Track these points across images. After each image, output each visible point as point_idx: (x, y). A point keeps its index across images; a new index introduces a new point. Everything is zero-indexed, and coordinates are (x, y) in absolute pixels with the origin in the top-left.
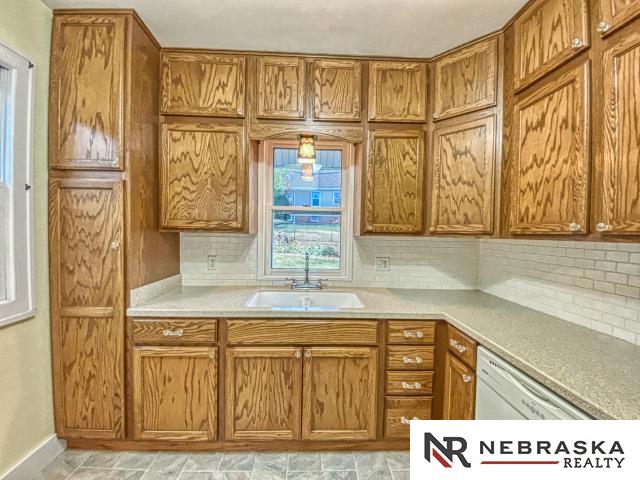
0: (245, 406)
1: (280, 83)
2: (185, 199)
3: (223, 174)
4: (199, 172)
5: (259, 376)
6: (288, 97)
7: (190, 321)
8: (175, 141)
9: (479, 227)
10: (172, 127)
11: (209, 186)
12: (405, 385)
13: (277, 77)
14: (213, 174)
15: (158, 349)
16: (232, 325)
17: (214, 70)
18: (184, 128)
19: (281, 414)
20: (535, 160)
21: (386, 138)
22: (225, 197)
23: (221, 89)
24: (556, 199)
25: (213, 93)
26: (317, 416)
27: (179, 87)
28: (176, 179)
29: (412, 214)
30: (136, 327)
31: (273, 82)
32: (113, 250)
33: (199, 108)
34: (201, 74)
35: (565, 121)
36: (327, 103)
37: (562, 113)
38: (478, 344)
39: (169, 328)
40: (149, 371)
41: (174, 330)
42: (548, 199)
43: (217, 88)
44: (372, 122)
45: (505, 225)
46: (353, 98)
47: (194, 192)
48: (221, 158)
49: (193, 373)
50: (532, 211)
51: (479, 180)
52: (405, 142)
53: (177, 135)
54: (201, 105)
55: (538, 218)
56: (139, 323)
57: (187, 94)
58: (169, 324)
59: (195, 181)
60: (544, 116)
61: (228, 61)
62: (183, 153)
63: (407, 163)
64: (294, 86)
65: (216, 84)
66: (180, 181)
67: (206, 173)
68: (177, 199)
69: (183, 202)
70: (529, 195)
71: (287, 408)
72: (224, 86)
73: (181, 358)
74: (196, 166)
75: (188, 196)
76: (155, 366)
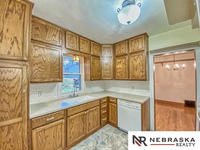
0: (73, 133)
1: (72, 40)
2: (40, 71)
3: (54, 63)
4: (46, 62)
5: (76, 122)
6: (74, 44)
7: (55, 113)
8: (35, 49)
9: (110, 78)
10: (35, 44)
11: (49, 67)
12: (104, 112)
13: (71, 38)
14: (51, 63)
15: (43, 127)
16: (69, 110)
17: (51, 30)
18: (40, 46)
19: (81, 131)
20: (120, 68)
21: (94, 59)
22: (55, 71)
23: (54, 36)
24: (123, 74)
25: (51, 37)
26: (89, 127)
27: (38, 31)
28: (36, 64)
29: (99, 76)
30: (34, 122)
31: (70, 39)
32: (23, 93)
33: (46, 40)
34: (47, 30)
35: (124, 63)
36: (83, 48)
37: (124, 62)
38: (117, 99)
39: (48, 118)
40: (40, 137)
41: (50, 118)
42: (122, 74)
43: (53, 36)
44: (92, 55)
45: (114, 78)
46: (88, 49)
47: (43, 69)
48: (54, 58)
49: (57, 130)
50: (119, 76)
51: (110, 70)
52: (97, 60)
53: (37, 48)
54: (47, 40)
55: (121, 77)
56: (35, 120)
57: (41, 35)
58: (48, 116)
59: (44, 65)
60: (121, 61)
61: (57, 28)
62: (39, 55)
63: (98, 65)
64: (75, 42)
65: (52, 34)
66: (37, 64)
67: (48, 62)
68: (36, 71)
69: (39, 72)
70: (119, 73)
71: (83, 128)
72: (55, 36)
73: (52, 127)
74: (45, 60)
75: (41, 70)
76: (42, 134)
